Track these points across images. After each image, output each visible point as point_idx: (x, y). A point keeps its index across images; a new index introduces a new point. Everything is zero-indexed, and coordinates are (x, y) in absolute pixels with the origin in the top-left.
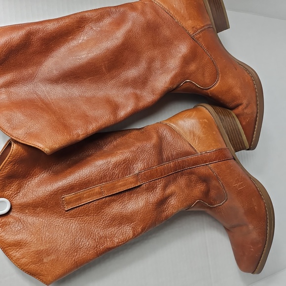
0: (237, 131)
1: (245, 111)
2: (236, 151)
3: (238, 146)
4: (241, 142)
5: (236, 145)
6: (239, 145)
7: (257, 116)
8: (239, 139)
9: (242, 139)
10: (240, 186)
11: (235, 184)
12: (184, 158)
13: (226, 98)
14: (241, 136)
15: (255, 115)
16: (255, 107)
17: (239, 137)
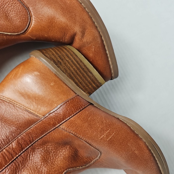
0: (83, 69)
1: (85, 40)
2: (90, 93)
3: (90, 86)
4: (92, 80)
5: (88, 86)
6: (91, 84)
7: (102, 41)
8: (90, 77)
9: (93, 75)
10: (107, 136)
11: (101, 136)
12: (28, 130)
13: (55, 34)
14: (91, 73)
15: (99, 40)
16: (94, 31)
17: (88, 75)
